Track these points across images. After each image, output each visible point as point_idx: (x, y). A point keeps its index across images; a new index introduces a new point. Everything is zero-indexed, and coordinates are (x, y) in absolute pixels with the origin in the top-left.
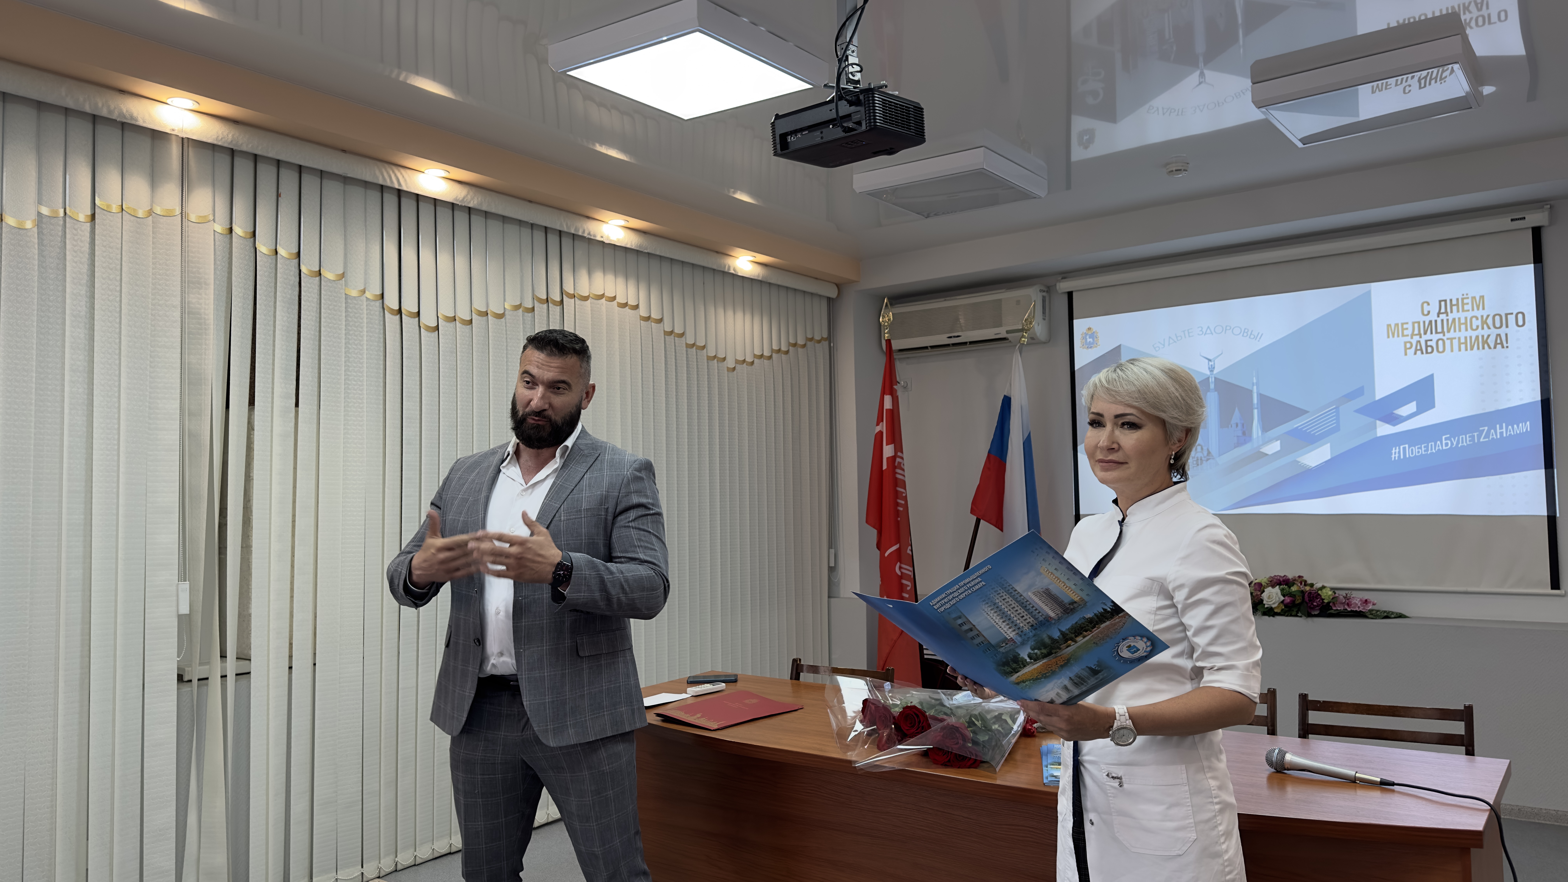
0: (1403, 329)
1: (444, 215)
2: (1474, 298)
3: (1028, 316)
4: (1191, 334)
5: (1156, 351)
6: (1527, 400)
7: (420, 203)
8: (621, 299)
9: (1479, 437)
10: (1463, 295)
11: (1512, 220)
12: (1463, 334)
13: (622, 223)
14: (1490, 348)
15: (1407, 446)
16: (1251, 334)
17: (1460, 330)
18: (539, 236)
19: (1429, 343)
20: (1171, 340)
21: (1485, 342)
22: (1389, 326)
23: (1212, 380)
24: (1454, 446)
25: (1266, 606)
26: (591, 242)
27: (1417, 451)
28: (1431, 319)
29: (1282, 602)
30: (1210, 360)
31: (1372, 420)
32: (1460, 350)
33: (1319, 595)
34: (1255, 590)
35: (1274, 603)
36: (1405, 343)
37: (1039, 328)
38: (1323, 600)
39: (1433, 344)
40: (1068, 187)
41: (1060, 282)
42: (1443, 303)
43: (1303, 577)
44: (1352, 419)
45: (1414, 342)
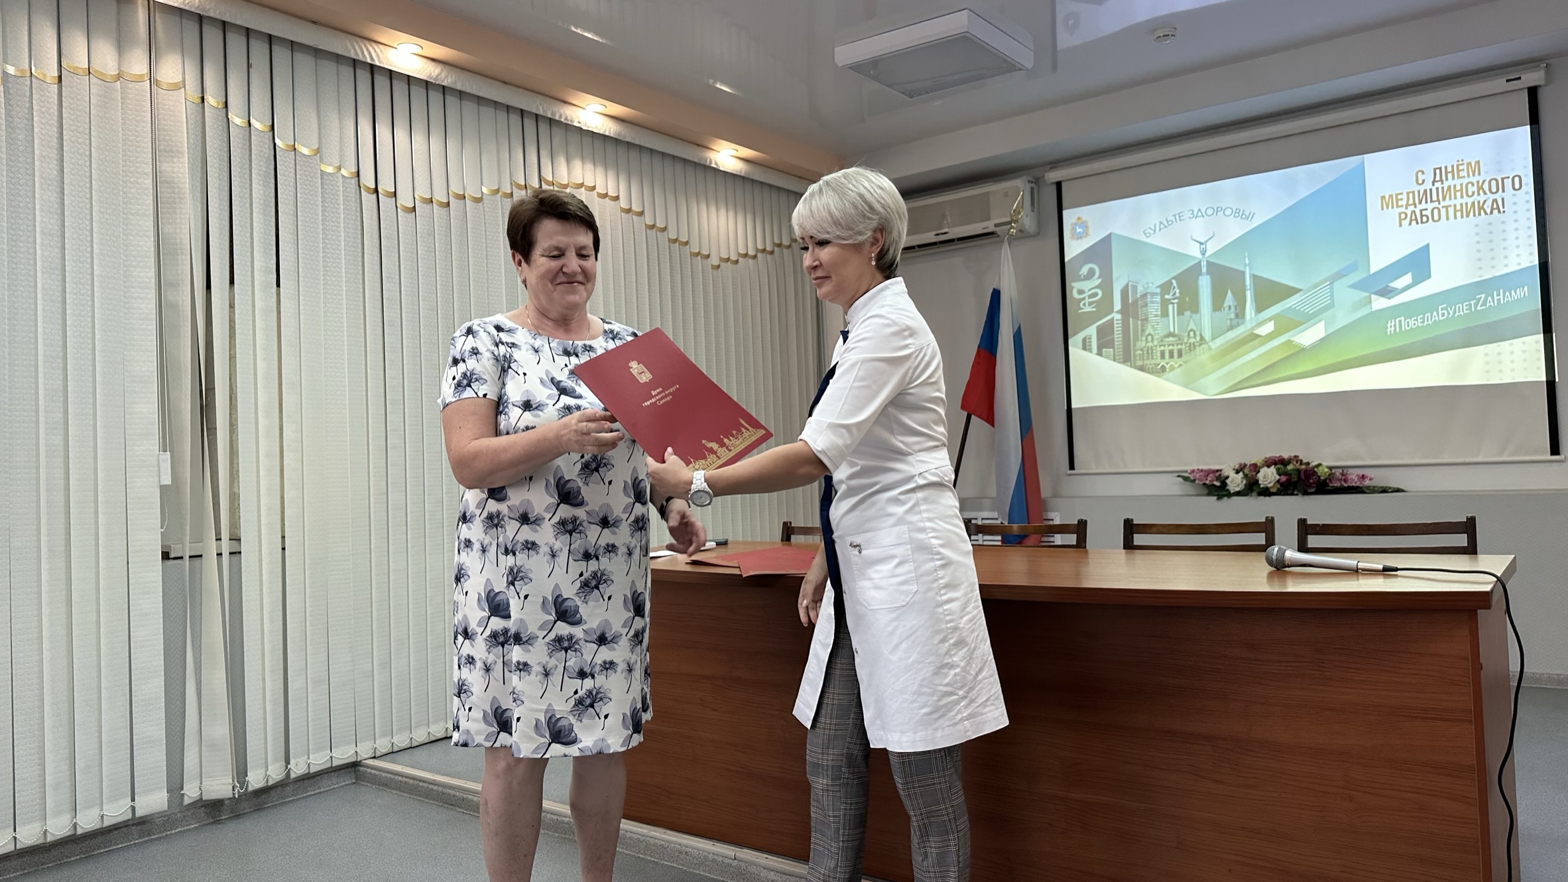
0: (1397, 200)
1: (418, 93)
2: (1469, 164)
3: (1017, 206)
4: (1182, 218)
5: (1147, 237)
6: (1525, 265)
7: (393, 81)
8: (600, 189)
9: (1476, 305)
10: (1458, 161)
11: (1508, 81)
12: (1458, 202)
13: (601, 109)
14: (1486, 213)
15: (1402, 318)
16: (1243, 214)
17: (1455, 198)
18: (515, 119)
19: (1424, 213)
20: (1162, 226)
21: (1481, 208)
22: (1383, 198)
23: (1204, 264)
24: (1450, 316)
25: (1262, 486)
26: (568, 128)
27: (1413, 323)
28: (1425, 188)
29: (1278, 481)
30: (1201, 243)
31: (1367, 294)
32: (1455, 218)
33: (1315, 472)
34: (1250, 471)
35: (1270, 483)
36: (1400, 214)
37: (1027, 220)
38: (1319, 477)
39: (1428, 213)
40: (1054, 68)
41: (1049, 172)
42: (1438, 171)
43: (1298, 457)
44: (1346, 295)
45: (1409, 212)
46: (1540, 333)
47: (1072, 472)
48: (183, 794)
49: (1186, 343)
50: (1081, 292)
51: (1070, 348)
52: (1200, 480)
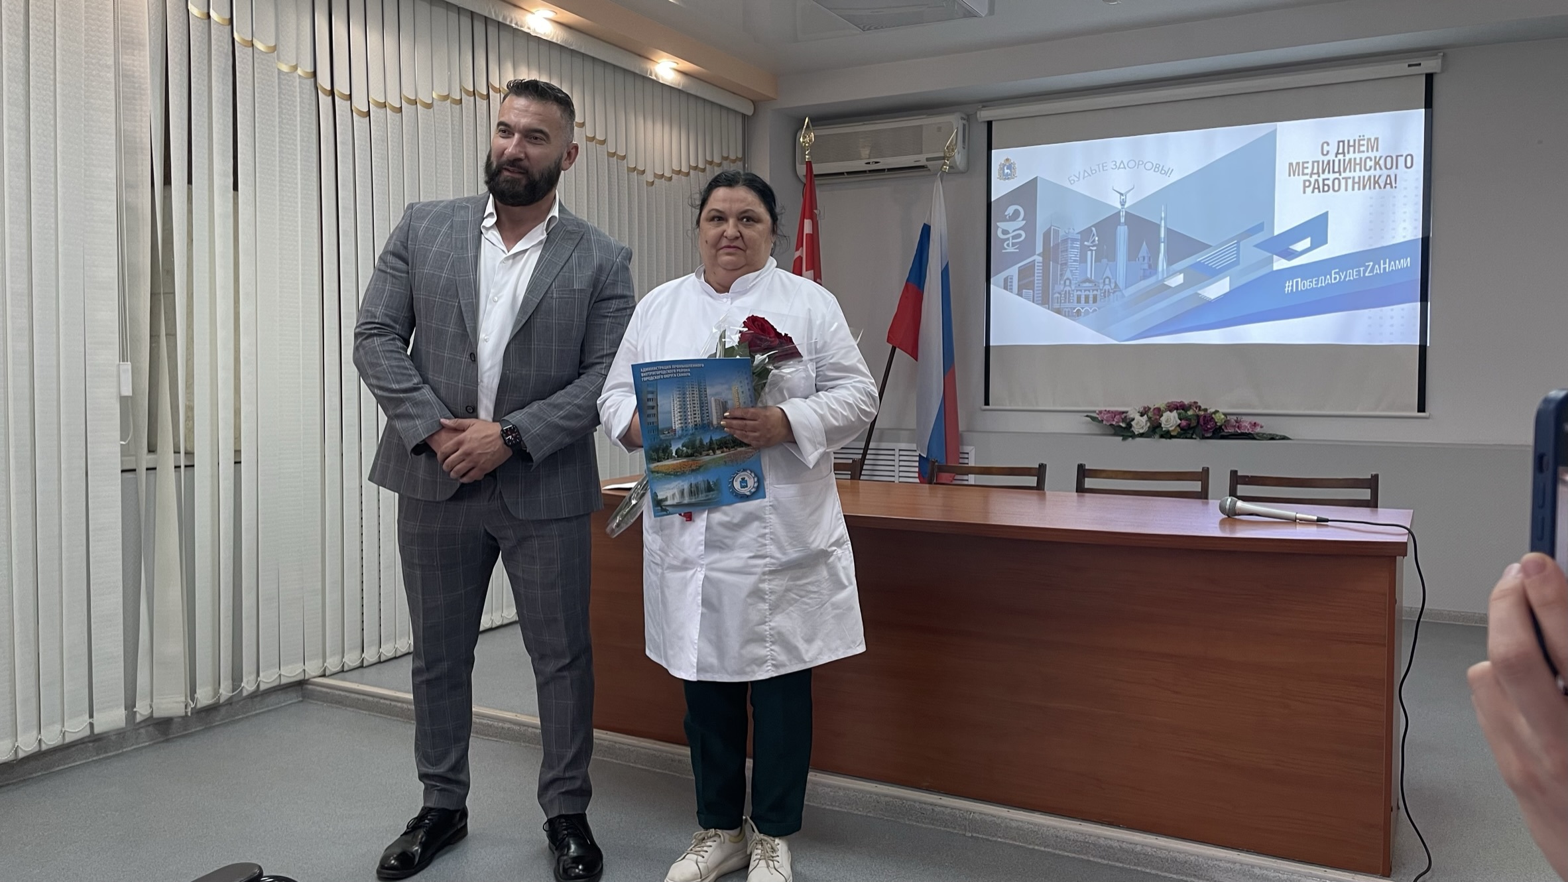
0: (1304, 168)
2: (1369, 140)
3: (950, 143)
4: (1105, 168)
5: (1072, 184)
6: (1410, 237)
9: (1365, 272)
10: (1360, 136)
11: (1409, 66)
12: (1357, 174)
13: (552, 15)
14: (1380, 187)
15: (1299, 280)
16: (1162, 169)
17: (1355, 171)
18: (466, 22)
19: (1326, 182)
20: (1086, 174)
21: (1376, 182)
22: (1291, 164)
23: (1123, 214)
24: (1342, 280)
25: (1164, 429)
26: (518, 33)
27: (1308, 284)
28: (1329, 159)
29: (1179, 425)
30: (1121, 194)
31: (1270, 254)
32: (1353, 189)
33: (1212, 418)
34: (1154, 414)
35: (1171, 427)
36: (1305, 181)
37: (959, 158)
38: (1216, 423)
39: (1330, 182)
41: (981, 110)
42: (1341, 144)
43: (1197, 403)
44: (1250, 252)
45: (1313, 180)
46: (1416, 301)
47: (987, 407)
48: (136, 712)
49: (1101, 290)
50: (1005, 232)
51: (992, 286)
52: (1107, 421)
